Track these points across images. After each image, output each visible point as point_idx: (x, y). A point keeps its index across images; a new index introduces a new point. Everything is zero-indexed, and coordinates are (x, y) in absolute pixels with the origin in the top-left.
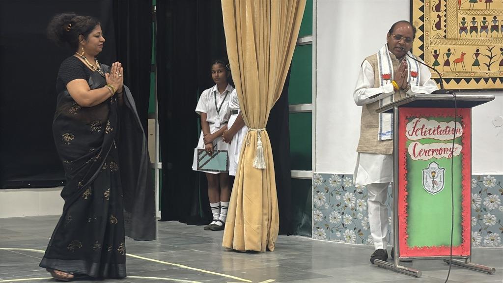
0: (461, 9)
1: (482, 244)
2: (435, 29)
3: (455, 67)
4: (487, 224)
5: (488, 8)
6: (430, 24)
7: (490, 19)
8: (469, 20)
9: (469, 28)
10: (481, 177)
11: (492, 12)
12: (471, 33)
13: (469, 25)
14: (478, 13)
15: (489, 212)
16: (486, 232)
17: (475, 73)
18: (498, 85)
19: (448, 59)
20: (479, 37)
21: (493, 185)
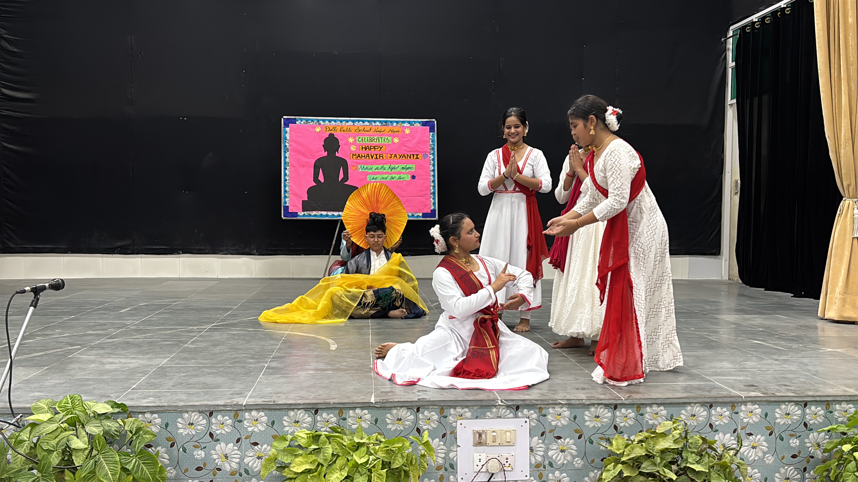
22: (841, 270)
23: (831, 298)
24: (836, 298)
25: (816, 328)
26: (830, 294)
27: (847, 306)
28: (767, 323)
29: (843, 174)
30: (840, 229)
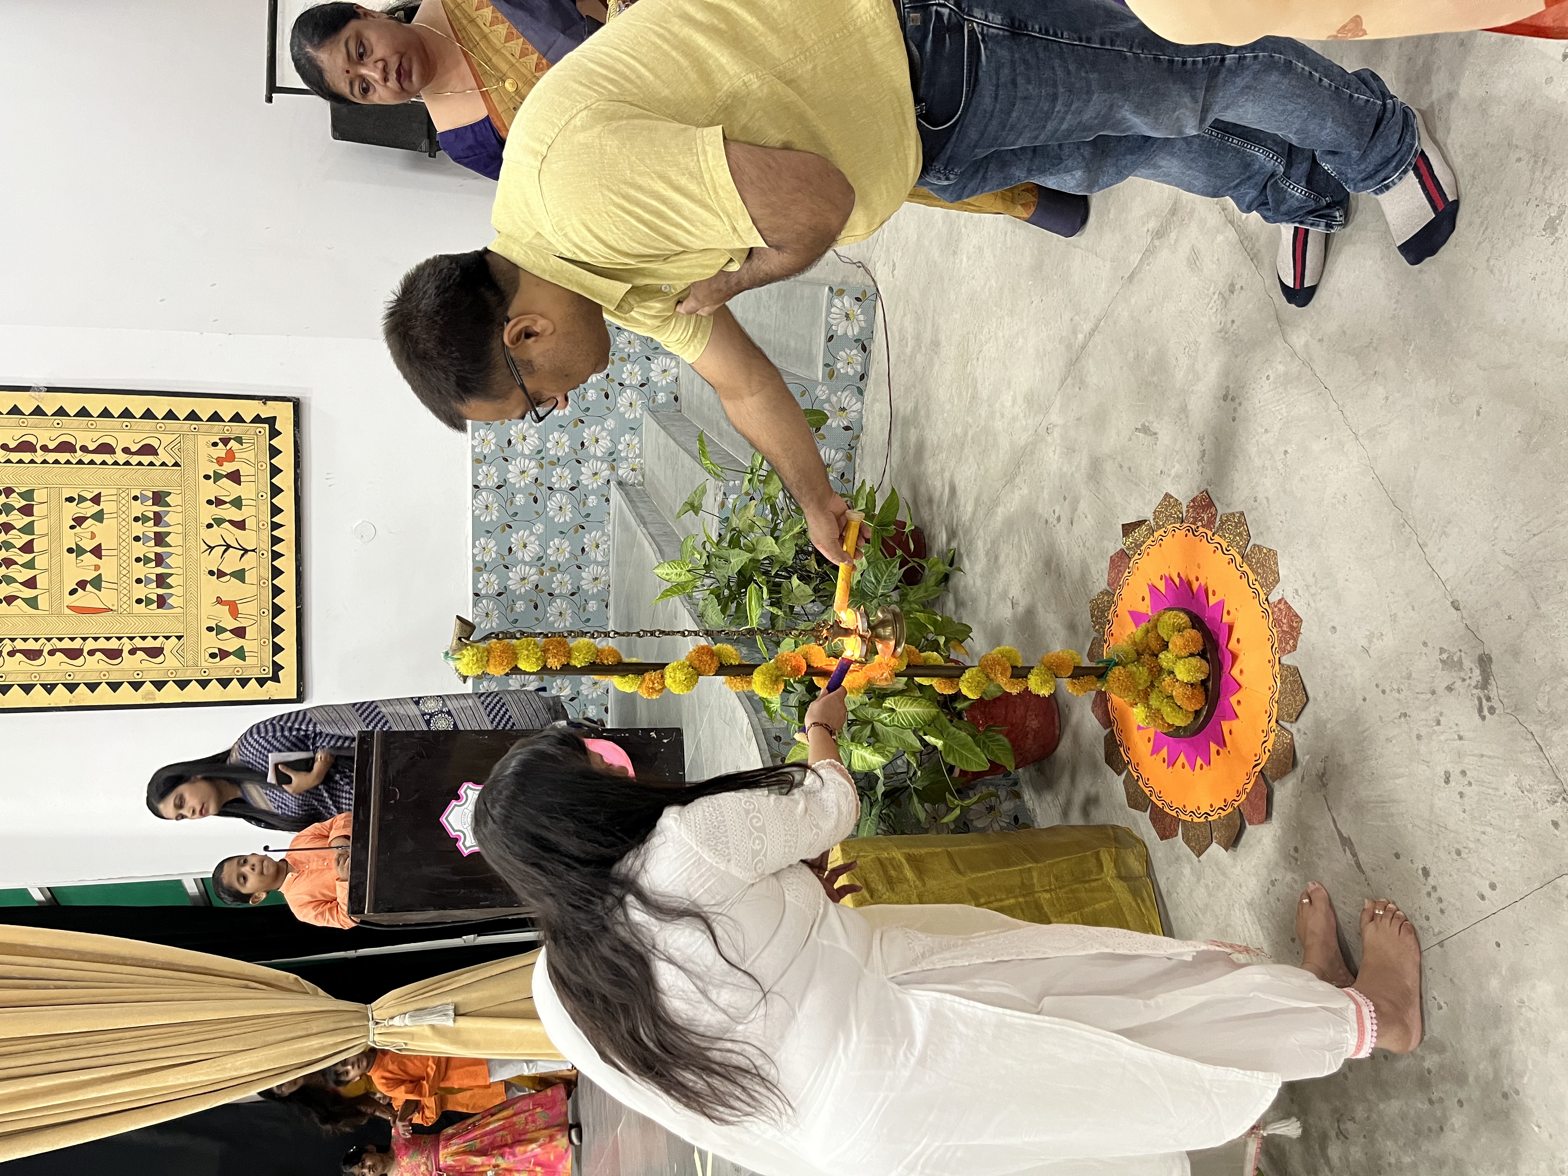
0: (115, 608)
1: (605, 565)
2: (161, 658)
3: (248, 616)
4: (567, 556)
5: (115, 553)
6: (152, 669)
7: (139, 550)
8: (140, 591)
9: (161, 591)
10: (477, 565)
11: (124, 544)
12: (171, 587)
13: (153, 591)
14: (125, 572)
15: (545, 552)
16: (584, 556)
17: (260, 578)
18: (287, 533)
19: (231, 631)
20: (180, 571)
21: (492, 543)
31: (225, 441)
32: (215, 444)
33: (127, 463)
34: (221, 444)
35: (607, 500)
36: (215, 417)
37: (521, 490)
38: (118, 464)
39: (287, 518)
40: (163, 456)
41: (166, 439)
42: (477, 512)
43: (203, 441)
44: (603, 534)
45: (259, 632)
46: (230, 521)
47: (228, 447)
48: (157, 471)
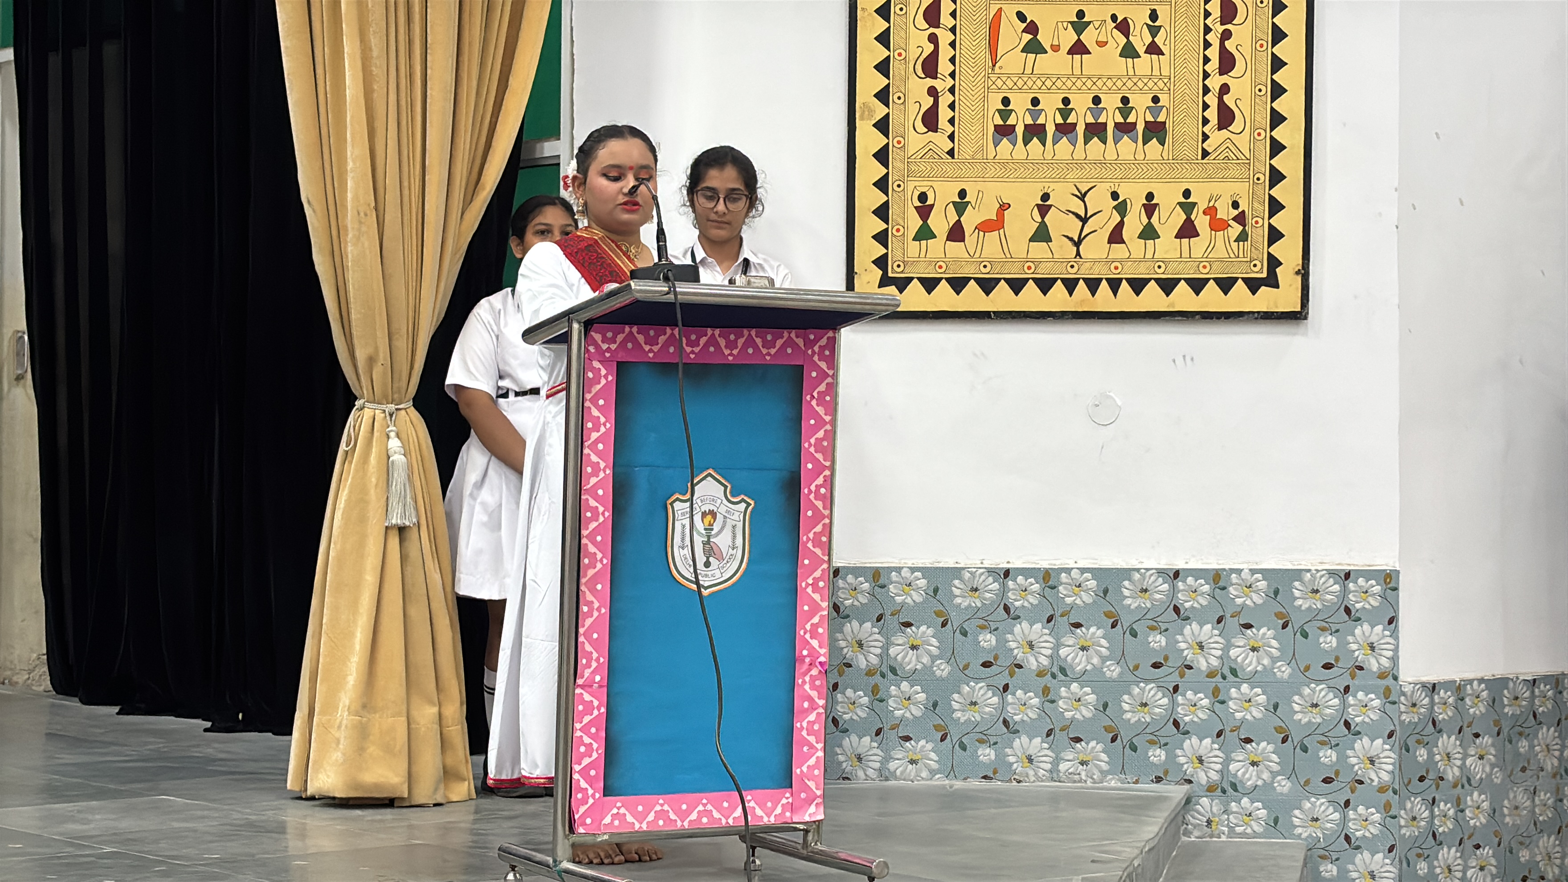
0: (997, 70)
1: (1053, 774)
2: (921, 128)
3: (980, 245)
4: (1068, 715)
5: (1077, 72)
6: (906, 116)
9: (1020, 130)
10: (1053, 574)
11: (1089, 83)
12: (1026, 144)
13: (1020, 119)
14: (1049, 83)
15: (1075, 680)
16: (1067, 742)
17: (1037, 263)
18: (1104, 300)
19: (959, 222)
20: (1049, 155)
21: (1088, 598)
22: (352, 635)
23: (325, 727)
24: (339, 727)
25: (281, 829)
26: (322, 713)
27: (372, 750)
28: (127, 824)
29: (353, 324)
30: (348, 501)
31: (1240, 219)
32: (1235, 205)
33: (1206, 90)
34: (1236, 212)
35: (1159, 780)
36: (1275, 207)
37: (1172, 643)
38: (1204, 80)
39: (1126, 300)
40: (1217, 137)
41: (1243, 142)
42: (1137, 576)
43: (1242, 190)
44: (1101, 772)
45: (956, 260)
46: (1121, 225)
47: (1231, 222)
48: (1194, 129)
